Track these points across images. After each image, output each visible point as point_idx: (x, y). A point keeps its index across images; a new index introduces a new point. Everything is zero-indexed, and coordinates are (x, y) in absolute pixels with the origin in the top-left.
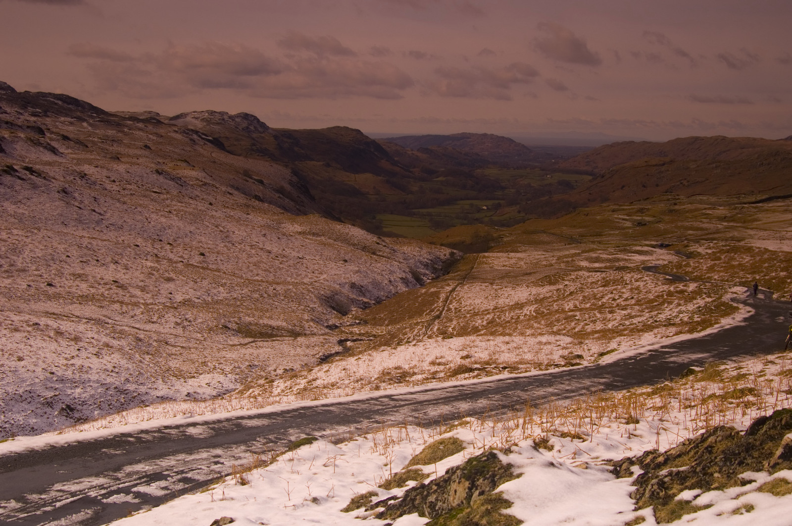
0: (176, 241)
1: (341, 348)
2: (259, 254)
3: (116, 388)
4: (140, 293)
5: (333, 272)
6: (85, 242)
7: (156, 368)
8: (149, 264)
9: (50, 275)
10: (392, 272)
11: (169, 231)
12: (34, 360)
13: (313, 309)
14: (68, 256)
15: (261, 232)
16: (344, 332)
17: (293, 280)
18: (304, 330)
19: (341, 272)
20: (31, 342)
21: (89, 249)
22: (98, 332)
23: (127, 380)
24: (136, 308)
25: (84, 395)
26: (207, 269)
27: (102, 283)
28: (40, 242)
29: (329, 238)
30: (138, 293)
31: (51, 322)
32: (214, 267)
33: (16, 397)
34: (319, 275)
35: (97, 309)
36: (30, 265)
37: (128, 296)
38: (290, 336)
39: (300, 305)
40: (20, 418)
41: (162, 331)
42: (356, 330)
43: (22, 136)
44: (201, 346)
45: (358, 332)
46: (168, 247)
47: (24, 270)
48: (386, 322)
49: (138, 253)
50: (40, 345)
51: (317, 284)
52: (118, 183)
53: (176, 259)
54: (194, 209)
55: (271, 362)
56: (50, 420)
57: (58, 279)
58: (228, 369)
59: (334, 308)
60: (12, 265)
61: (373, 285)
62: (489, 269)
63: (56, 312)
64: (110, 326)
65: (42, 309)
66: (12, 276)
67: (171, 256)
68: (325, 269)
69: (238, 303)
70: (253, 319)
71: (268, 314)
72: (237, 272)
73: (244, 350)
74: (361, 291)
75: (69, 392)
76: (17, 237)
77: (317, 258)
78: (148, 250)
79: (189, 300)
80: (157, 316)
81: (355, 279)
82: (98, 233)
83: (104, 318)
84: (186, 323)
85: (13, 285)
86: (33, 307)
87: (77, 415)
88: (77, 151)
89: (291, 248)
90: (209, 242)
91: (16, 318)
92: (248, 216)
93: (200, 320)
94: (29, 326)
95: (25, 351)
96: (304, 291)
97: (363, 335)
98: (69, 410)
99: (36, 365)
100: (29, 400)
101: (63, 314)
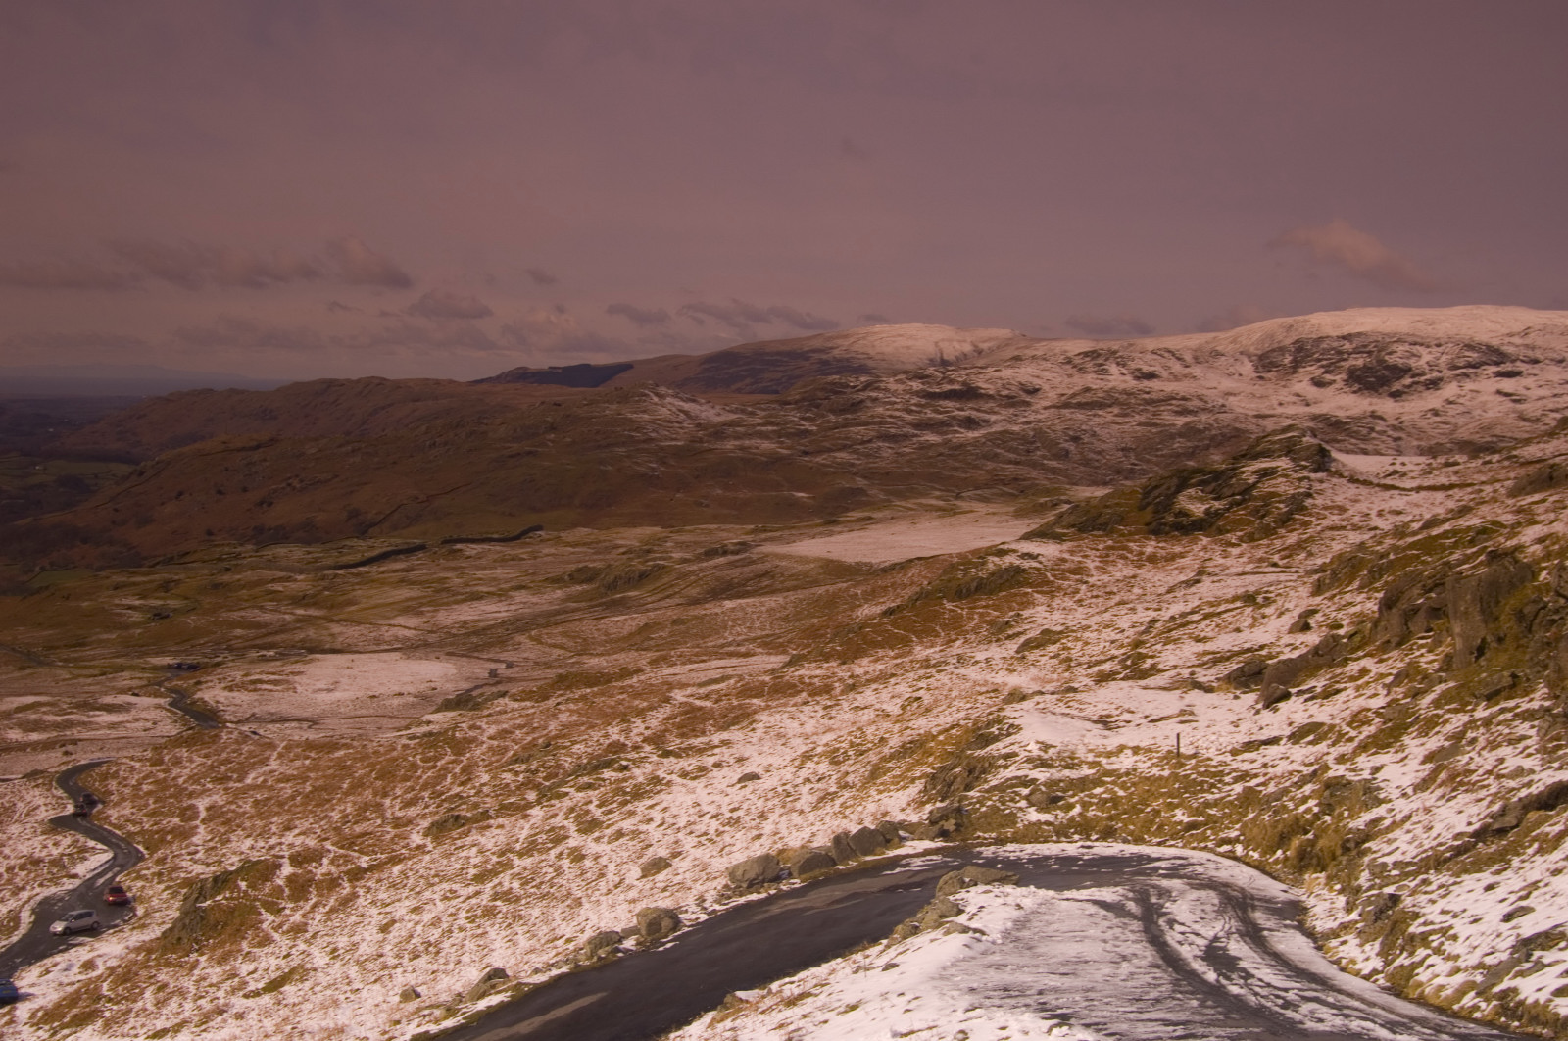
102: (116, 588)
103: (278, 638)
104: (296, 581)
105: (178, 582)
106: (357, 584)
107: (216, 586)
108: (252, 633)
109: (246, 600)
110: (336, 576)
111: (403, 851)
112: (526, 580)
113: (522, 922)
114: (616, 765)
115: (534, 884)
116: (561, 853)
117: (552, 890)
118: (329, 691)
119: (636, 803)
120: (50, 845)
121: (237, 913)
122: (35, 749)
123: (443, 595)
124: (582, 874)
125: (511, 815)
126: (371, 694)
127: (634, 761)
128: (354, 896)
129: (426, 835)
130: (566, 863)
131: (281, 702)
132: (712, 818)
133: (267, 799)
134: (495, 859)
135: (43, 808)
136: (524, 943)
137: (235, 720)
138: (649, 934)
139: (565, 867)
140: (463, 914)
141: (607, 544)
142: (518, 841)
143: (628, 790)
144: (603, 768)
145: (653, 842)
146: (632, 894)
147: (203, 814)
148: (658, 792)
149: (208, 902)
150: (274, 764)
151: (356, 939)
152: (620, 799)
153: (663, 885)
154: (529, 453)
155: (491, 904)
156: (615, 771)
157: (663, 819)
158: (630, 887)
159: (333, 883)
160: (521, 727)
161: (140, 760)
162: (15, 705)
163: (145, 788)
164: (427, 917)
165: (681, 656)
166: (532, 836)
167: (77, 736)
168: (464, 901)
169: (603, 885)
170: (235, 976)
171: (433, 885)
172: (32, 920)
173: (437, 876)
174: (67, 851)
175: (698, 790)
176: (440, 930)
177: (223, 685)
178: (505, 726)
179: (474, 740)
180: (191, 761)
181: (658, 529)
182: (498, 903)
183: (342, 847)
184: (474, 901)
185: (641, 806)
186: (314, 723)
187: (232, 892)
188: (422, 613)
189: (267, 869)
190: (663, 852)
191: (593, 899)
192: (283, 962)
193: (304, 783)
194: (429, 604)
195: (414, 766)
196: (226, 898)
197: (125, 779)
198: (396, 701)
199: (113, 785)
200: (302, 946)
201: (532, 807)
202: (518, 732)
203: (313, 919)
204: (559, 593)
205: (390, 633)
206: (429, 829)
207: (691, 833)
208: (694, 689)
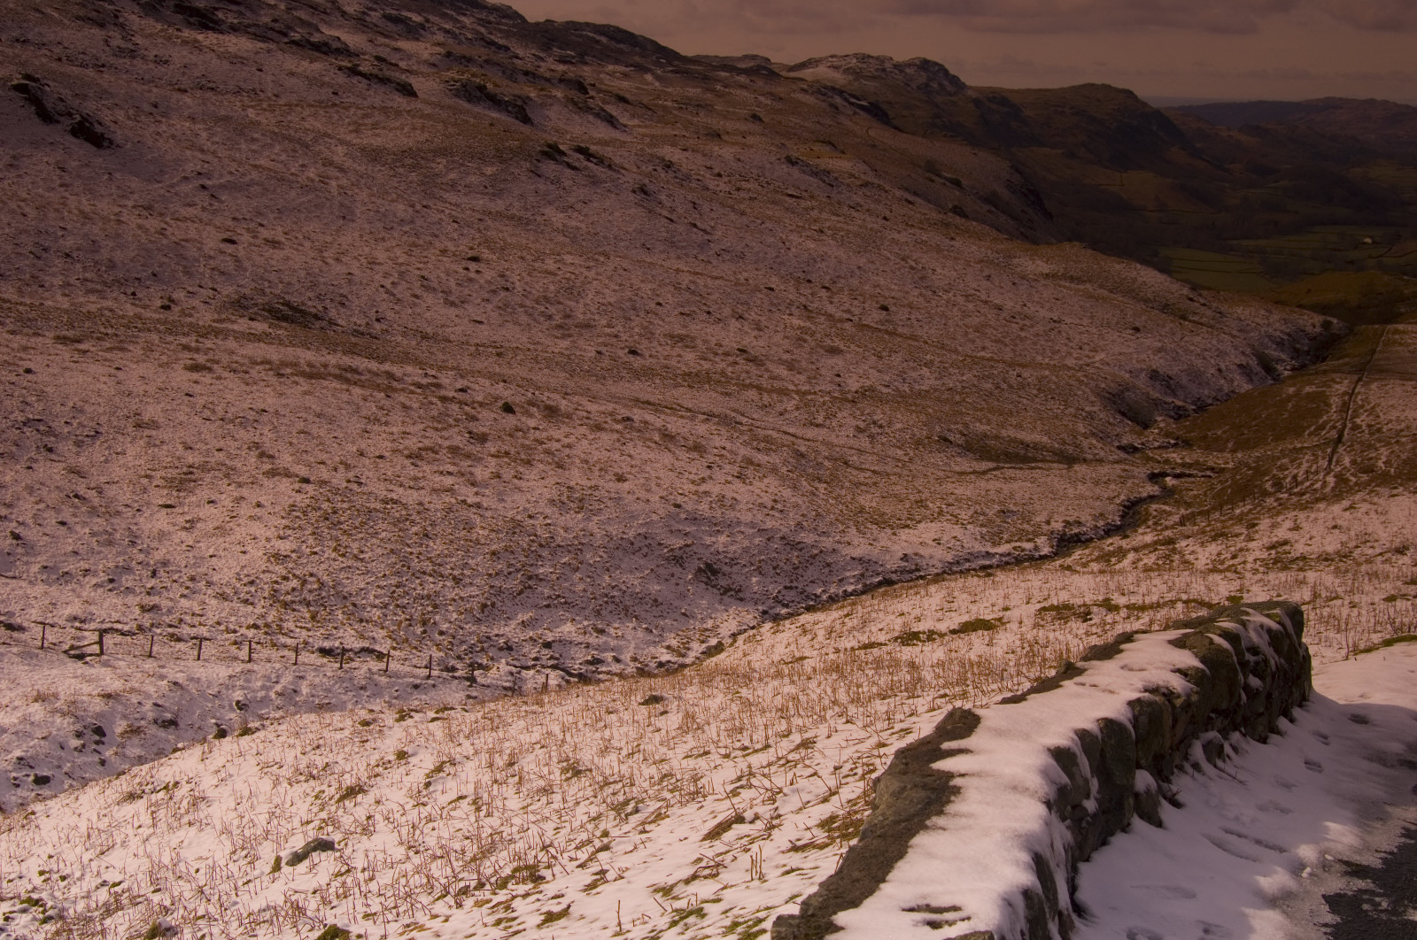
0: (835, 282)
1: (1156, 488)
2: (982, 311)
3: (783, 538)
4: (786, 372)
5: (1117, 349)
6: (685, 280)
7: (840, 507)
8: (796, 322)
9: (632, 336)
10: (1221, 354)
11: (823, 265)
12: (642, 481)
13: (1091, 416)
14: (659, 304)
15: (982, 271)
16: (1152, 459)
17: (1047, 360)
18: (1082, 451)
19: (1131, 350)
20: (629, 448)
21: (693, 293)
22: (730, 438)
23: (799, 524)
24: (785, 399)
25: (733, 548)
26: (895, 334)
27: (720, 352)
28: (610, 278)
29: (1101, 287)
30: (784, 373)
31: (650, 417)
32: (905, 331)
33: (624, 544)
34: (1091, 354)
35: (720, 398)
36: (597, 317)
37: (766, 376)
38: (1059, 462)
39: (1067, 406)
40: (634, 581)
41: (835, 441)
42: (1175, 456)
43: (559, 95)
44: (905, 472)
45: (1179, 461)
46: (823, 293)
47: (588, 326)
48: (1230, 445)
49: (775, 301)
50: (646, 457)
51: (1091, 370)
52: (726, 179)
53: (838, 315)
54: (860, 227)
55: (1037, 506)
56: (681, 588)
57: (645, 343)
58: (964, 515)
59: (1126, 415)
60: (568, 316)
61: (1189, 375)
62: (1407, 354)
63: (652, 400)
64: (745, 428)
65: (628, 394)
66: (570, 336)
67: (831, 309)
68: (1102, 343)
69: (957, 398)
70: (989, 428)
71: (1013, 421)
72: (946, 342)
73: (984, 482)
74: (1169, 387)
75: (708, 540)
76: (571, 269)
77: (1085, 322)
78: (791, 296)
79: (872, 389)
80: (823, 414)
81: (1158, 362)
82: (703, 265)
83: (733, 414)
84: (875, 430)
85: (574, 351)
86: (613, 389)
87: (723, 582)
88: (648, 123)
89: (1038, 303)
90: (893, 287)
91: (593, 407)
92: (953, 243)
93: (899, 426)
94: (617, 422)
95: (623, 465)
96: (1071, 382)
97: (1190, 466)
98: (709, 573)
99: (648, 491)
100: (645, 550)
101: (664, 404)
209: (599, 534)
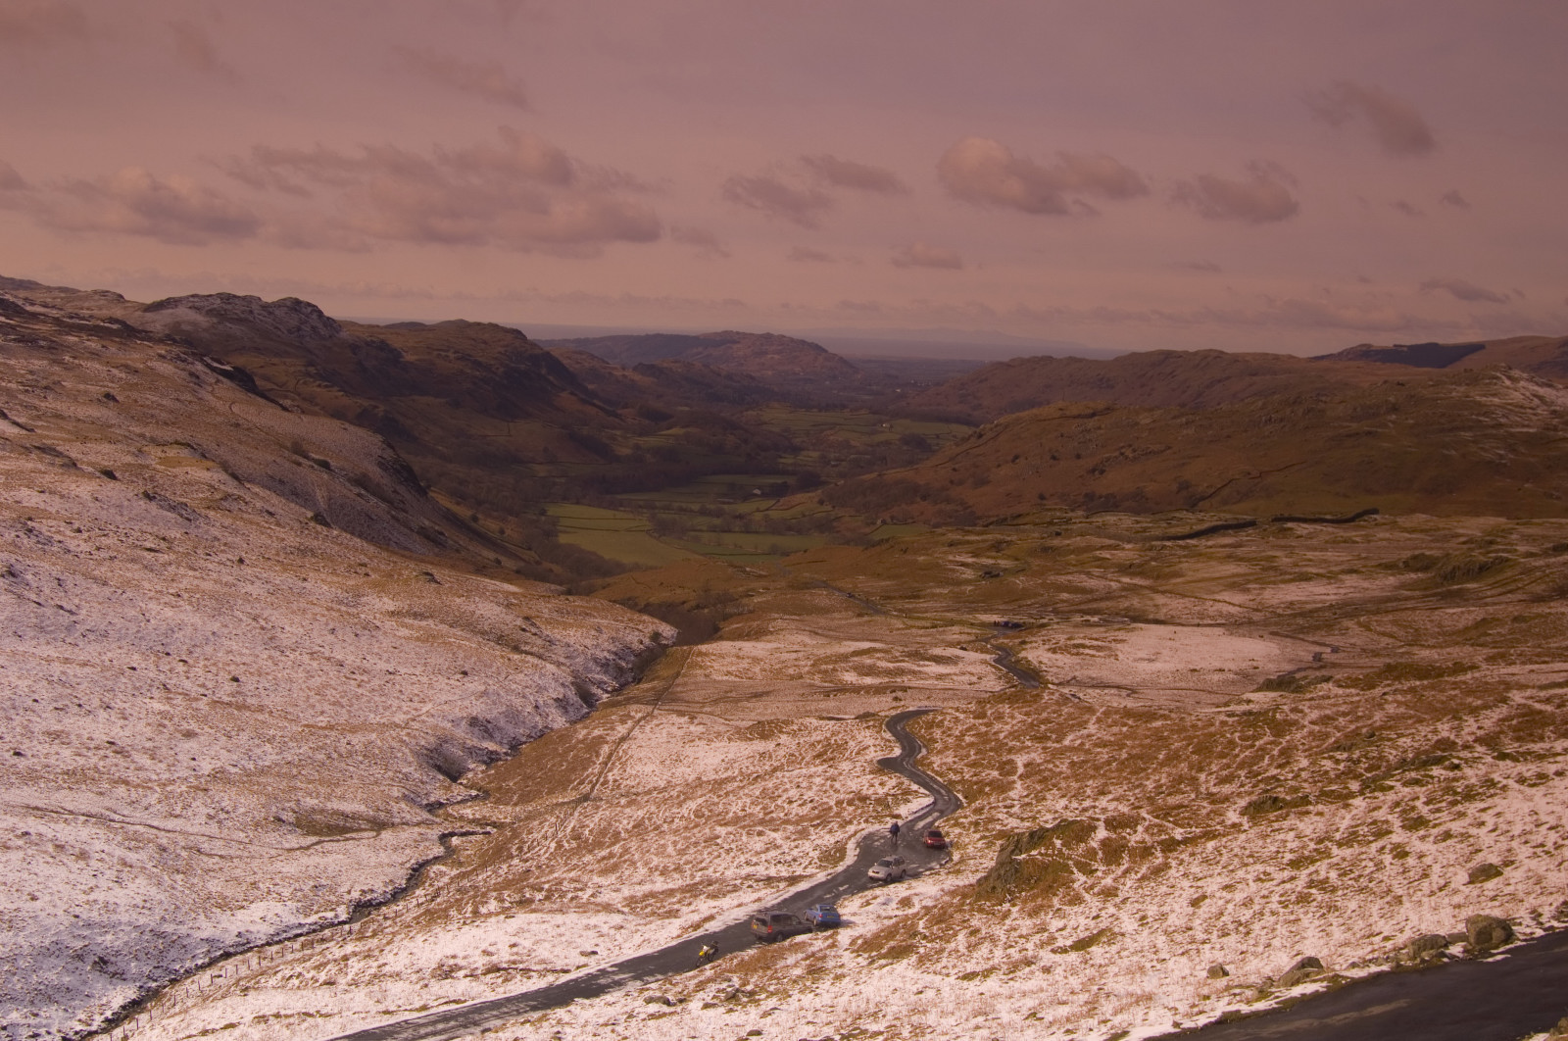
0: (191, 652)
1: (442, 849)
2: (325, 668)
3: (151, 931)
4: (149, 762)
5: (444, 698)
6: (56, 670)
7: (194, 896)
8: (157, 706)
9: (14, 737)
10: (540, 689)
11: (179, 635)
12: (49, 897)
13: (406, 776)
14: (36, 701)
15: (327, 624)
16: (450, 816)
17: (378, 720)
18: (392, 817)
19: (456, 697)
20: (34, 868)
21: (64, 685)
22: (108, 841)
23: (163, 919)
24: (149, 792)
25: (117, 943)
26: (244, 707)
27: (92, 746)
29: (442, 622)
30: (145, 761)
31: (40, 826)
32: (254, 702)
34: (419, 706)
35: (97, 798)
37: (132, 768)
38: (371, 830)
39: (387, 770)
40: (51, 976)
41: (190, 830)
42: (469, 812)
44: (247, 854)
45: (471, 817)
46: (181, 668)
48: (515, 798)
49: (138, 685)
51: (415, 725)
52: (85, 535)
53: (195, 691)
54: (216, 582)
55: (344, 878)
56: (83, 977)
57: (26, 741)
58: (286, 893)
59: (439, 769)
61: (506, 717)
62: (702, 679)
63: (40, 805)
64: (118, 825)
65: (19, 801)
67: (187, 684)
68: (432, 692)
70: (316, 801)
71: (339, 791)
72: (290, 709)
73: (306, 858)
74: (486, 731)
75: (99, 939)
77: (418, 670)
78: (151, 675)
79: (222, 771)
80: (180, 805)
81: (478, 709)
82: (71, 649)
83: (108, 813)
84: (222, 816)
86: (6, 798)
87: (111, 969)
89: (377, 654)
90: (244, 651)
92: (305, 584)
93: (242, 810)
94: (18, 837)
95: (32, 884)
96: (394, 744)
97: (477, 822)
98: (102, 963)
99: (54, 906)
100: (57, 953)
101: (51, 808)
102: (951, 545)
103: (1103, 605)
104: (1123, 549)
105: (1009, 543)
106: (1185, 556)
107: (1045, 549)
108: (1078, 597)
109: (1074, 565)
110: (1164, 547)
111: (1218, 827)
112: (1358, 565)
113: (1337, 913)
114: (1447, 763)
115: (1352, 876)
116: (1383, 848)
117: (1371, 885)
118: (1150, 660)
119: (1467, 804)
120: (877, 785)
121: (1050, 869)
122: (868, 692)
123: (1269, 573)
124: (1404, 872)
125: (1331, 803)
126: (1192, 667)
127: (1466, 761)
128: (1166, 866)
129: (1242, 814)
130: (1387, 858)
131: (1101, 668)
132: (1551, 828)
133: (1083, 761)
134: (1312, 846)
135: (872, 749)
136: (1338, 935)
137: (1057, 681)
138: (1477, 943)
139: (1387, 863)
140: (1275, 898)
141: (1447, 532)
142: (1337, 830)
143: (1459, 790)
144: (1432, 764)
145: (1484, 847)
146: (1457, 899)
147: (1021, 770)
148: (1492, 796)
149: (1023, 856)
150: (1092, 728)
151: (1166, 909)
152: (1451, 798)
153: (1494, 893)
154: (1369, 433)
155: (1306, 891)
156: (1445, 769)
157: (1496, 824)
158: (1456, 892)
159: (1145, 852)
160: (1344, 714)
161: (965, 712)
162: (852, 649)
163: (968, 739)
164: (1239, 896)
165: (1520, 655)
166: (1352, 827)
167: (907, 684)
168: (1278, 885)
169: (1425, 885)
170: (1045, 930)
171: (1246, 865)
172: (857, 853)
173: (1251, 856)
174: (892, 792)
175: (1536, 798)
176: (1251, 911)
177: (1047, 647)
178: (1328, 712)
179: (1295, 723)
180: (1013, 717)
181: (1502, 520)
182: (1313, 891)
183: (1157, 817)
184: (1288, 886)
185: (1472, 808)
186: (1132, 691)
187: (1047, 849)
188: (1248, 590)
189: (1082, 830)
190: (1494, 859)
191: (1414, 899)
192: (1092, 923)
193: (1121, 749)
194: (1256, 581)
195: (1231, 743)
196: (1042, 855)
197: (949, 729)
198: (1216, 677)
199: (937, 733)
200: (1112, 910)
201: (1354, 797)
202: (1341, 719)
203: (1124, 884)
204: (1392, 580)
205: (1214, 608)
206: (1246, 808)
207: (1526, 842)
208: (1534, 691)
209: (26, 945)
